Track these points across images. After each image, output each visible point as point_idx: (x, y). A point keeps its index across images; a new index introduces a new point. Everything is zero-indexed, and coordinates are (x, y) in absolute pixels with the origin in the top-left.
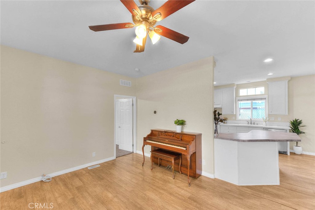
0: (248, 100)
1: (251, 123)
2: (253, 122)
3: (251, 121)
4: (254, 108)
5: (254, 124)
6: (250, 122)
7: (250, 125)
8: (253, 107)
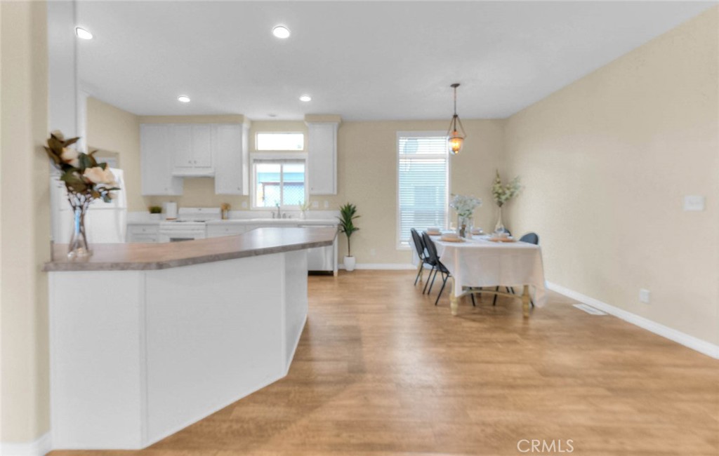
0: (274, 161)
1: (279, 216)
2: (282, 213)
3: (279, 211)
4: (286, 184)
5: (284, 216)
6: (276, 213)
7: (276, 220)
8: (284, 181)
